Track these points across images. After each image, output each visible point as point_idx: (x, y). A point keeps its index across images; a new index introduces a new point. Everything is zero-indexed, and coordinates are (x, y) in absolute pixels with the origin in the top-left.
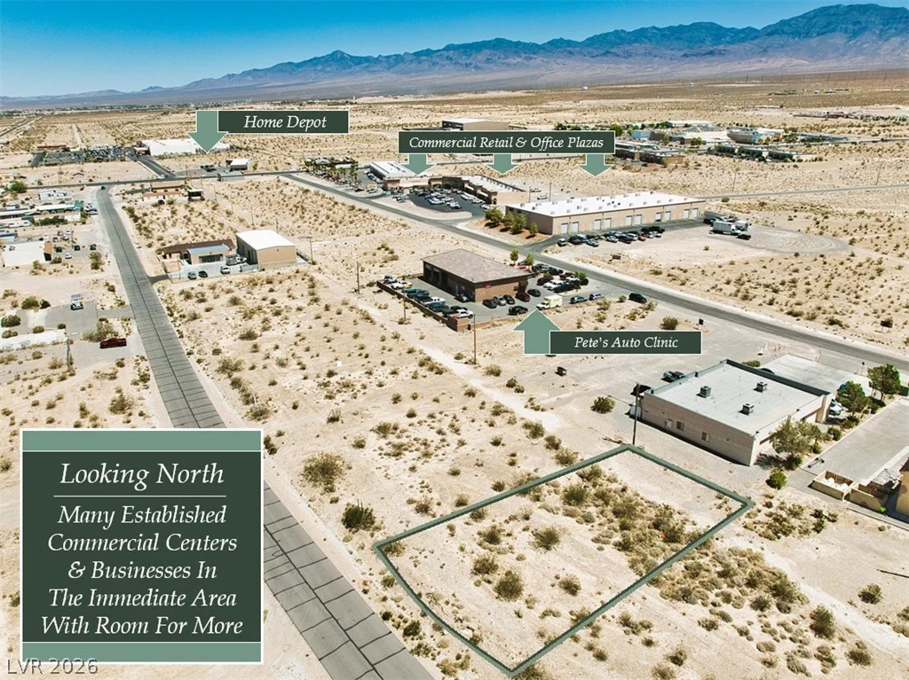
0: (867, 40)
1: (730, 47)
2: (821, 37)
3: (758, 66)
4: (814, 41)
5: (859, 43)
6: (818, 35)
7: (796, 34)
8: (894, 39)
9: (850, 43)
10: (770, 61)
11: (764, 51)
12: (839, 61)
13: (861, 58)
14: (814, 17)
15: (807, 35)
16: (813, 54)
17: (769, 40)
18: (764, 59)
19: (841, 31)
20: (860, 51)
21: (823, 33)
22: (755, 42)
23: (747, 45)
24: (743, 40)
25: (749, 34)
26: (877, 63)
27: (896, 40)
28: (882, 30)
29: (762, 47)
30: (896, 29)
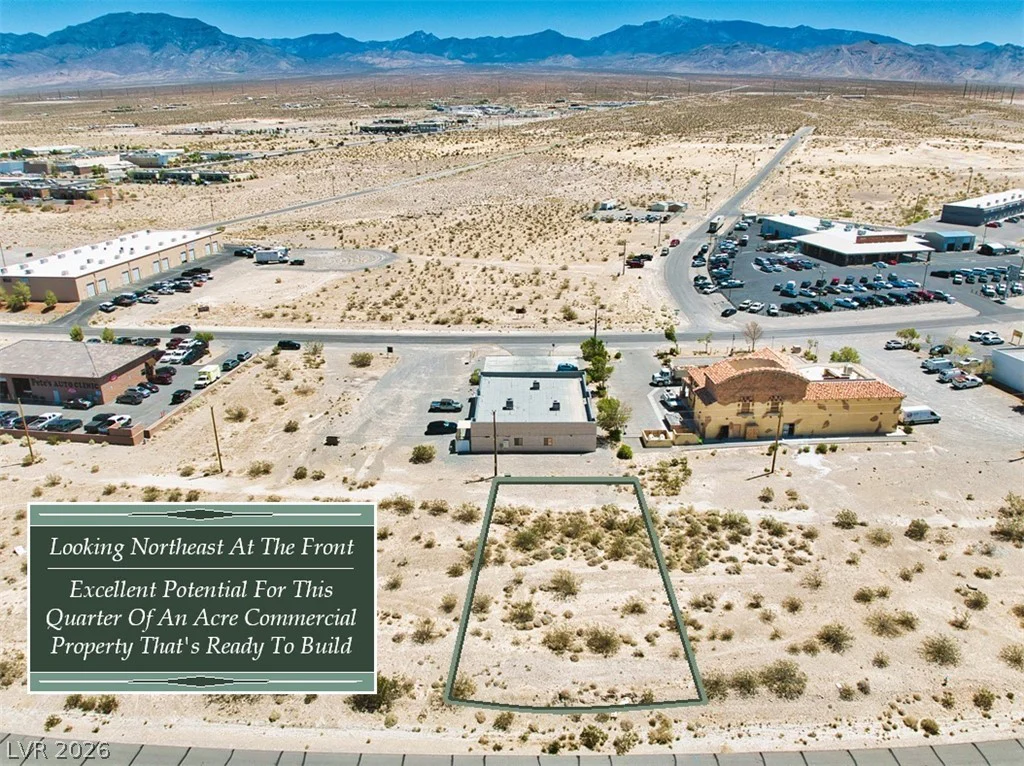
0: (171, 51)
1: (16, 57)
2: (121, 47)
3: (59, 80)
4: (116, 51)
5: (165, 56)
6: (118, 45)
7: (91, 43)
8: (198, 51)
9: (156, 54)
10: (74, 73)
11: (61, 61)
12: (151, 74)
13: (172, 71)
14: (106, 24)
15: (106, 45)
16: (120, 66)
17: (61, 51)
18: (65, 71)
19: (140, 42)
20: (169, 65)
21: (122, 44)
22: (45, 51)
23: (37, 55)
24: (29, 49)
25: (31, 42)
26: (190, 77)
27: (200, 53)
28: (183, 42)
29: (56, 58)
30: (197, 41)
